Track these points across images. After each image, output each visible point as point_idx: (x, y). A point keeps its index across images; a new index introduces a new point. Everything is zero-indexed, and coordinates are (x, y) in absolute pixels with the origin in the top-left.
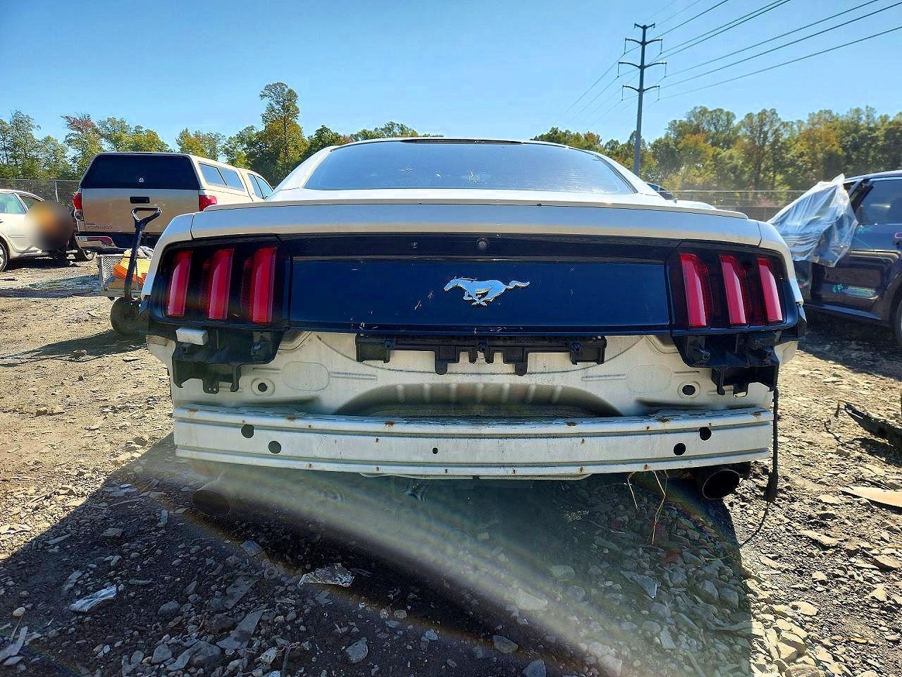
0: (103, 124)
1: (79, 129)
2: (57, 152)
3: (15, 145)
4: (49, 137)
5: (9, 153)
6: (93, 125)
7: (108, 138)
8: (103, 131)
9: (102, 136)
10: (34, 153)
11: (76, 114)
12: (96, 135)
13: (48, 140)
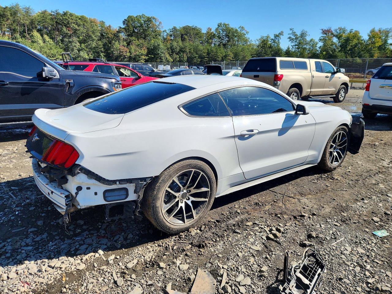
0: (336, 31)
1: (326, 34)
2: (314, 45)
3: (300, 43)
4: (312, 39)
5: (297, 47)
6: (332, 31)
7: (336, 36)
8: (335, 33)
9: (334, 36)
10: (305, 46)
11: (325, 28)
12: (332, 36)
13: (311, 40)
